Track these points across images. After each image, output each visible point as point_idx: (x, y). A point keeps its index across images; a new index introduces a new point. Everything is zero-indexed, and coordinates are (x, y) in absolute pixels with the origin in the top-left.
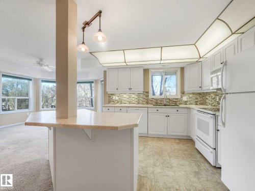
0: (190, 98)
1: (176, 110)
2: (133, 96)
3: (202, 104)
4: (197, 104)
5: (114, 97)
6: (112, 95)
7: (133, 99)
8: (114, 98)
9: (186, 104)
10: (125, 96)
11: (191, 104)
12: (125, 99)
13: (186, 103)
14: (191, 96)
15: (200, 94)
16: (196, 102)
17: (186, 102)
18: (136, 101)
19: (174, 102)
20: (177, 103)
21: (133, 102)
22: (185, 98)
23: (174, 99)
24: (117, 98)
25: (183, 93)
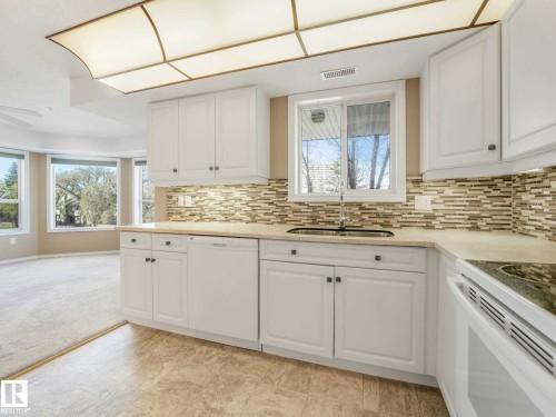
0: (447, 199)
1: (371, 253)
2: (237, 194)
3: (501, 228)
4: (476, 228)
5: (181, 198)
6: (177, 190)
7: (238, 204)
8: (181, 203)
9: (429, 227)
10: (211, 194)
11: (452, 226)
12: (211, 204)
13: (428, 221)
14: (449, 192)
15: (489, 183)
16: (472, 218)
17: (427, 217)
18: (247, 213)
19: (378, 216)
20: (392, 221)
21: (238, 215)
22: (424, 203)
23: (378, 204)
24: (189, 202)
25: (416, 181)
